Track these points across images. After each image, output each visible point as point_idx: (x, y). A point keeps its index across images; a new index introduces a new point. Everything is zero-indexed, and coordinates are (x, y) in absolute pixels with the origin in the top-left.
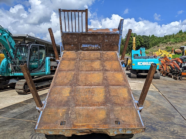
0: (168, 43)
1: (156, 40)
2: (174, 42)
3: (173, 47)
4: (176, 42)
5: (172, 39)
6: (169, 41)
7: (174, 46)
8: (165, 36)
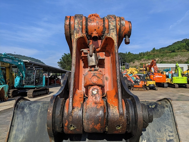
0: (142, 60)
1: (132, 57)
2: (147, 59)
4: (149, 59)
5: (145, 57)
6: (143, 58)
8: (140, 54)
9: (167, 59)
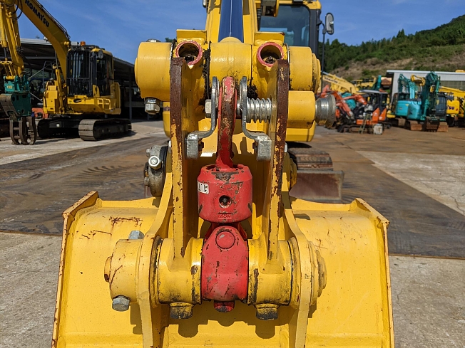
0: (369, 61)
1: (341, 53)
2: (382, 61)
3: (377, 71)
4: (386, 60)
5: (380, 51)
6: (370, 57)
7: (380, 69)
8: (363, 45)
9: (433, 61)
